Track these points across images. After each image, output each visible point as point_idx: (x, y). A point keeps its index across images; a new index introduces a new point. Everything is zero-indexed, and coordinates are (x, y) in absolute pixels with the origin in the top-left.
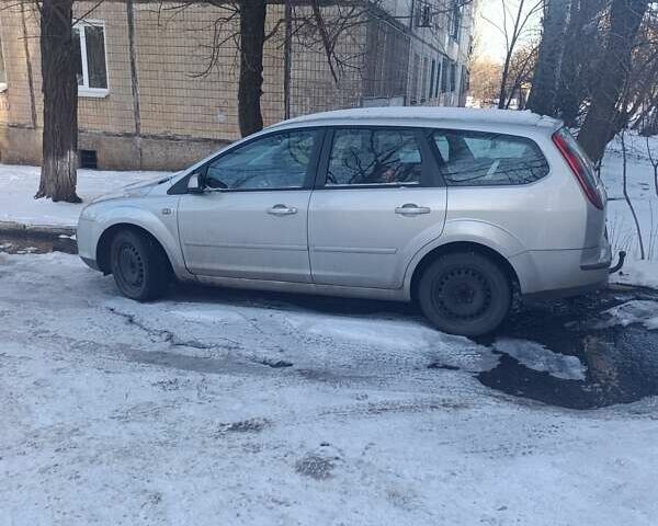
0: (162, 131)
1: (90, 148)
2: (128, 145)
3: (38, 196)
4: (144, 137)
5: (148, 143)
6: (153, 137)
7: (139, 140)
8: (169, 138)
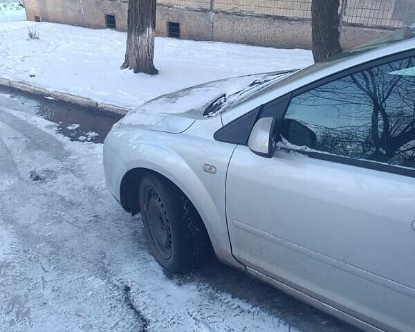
0: (231, 7)
1: (175, 21)
2: (203, 19)
3: (124, 67)
4: (217, 12)
5: (219, 18)
6: (223, 12)
7: (212, 15)
8: (235, 14)
